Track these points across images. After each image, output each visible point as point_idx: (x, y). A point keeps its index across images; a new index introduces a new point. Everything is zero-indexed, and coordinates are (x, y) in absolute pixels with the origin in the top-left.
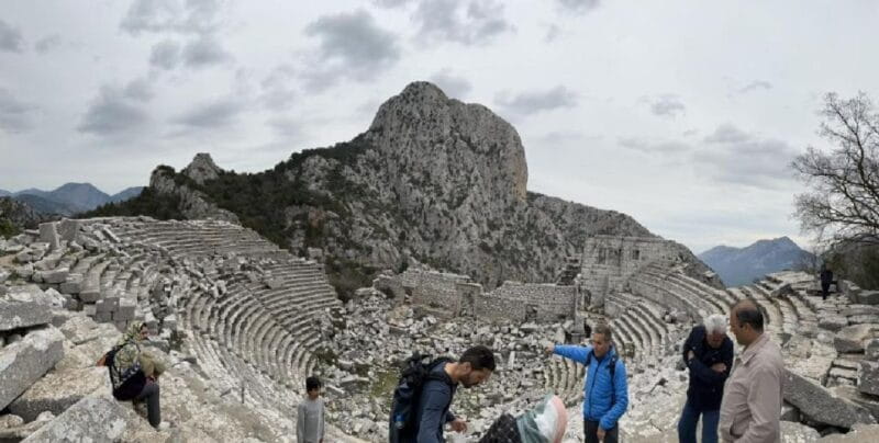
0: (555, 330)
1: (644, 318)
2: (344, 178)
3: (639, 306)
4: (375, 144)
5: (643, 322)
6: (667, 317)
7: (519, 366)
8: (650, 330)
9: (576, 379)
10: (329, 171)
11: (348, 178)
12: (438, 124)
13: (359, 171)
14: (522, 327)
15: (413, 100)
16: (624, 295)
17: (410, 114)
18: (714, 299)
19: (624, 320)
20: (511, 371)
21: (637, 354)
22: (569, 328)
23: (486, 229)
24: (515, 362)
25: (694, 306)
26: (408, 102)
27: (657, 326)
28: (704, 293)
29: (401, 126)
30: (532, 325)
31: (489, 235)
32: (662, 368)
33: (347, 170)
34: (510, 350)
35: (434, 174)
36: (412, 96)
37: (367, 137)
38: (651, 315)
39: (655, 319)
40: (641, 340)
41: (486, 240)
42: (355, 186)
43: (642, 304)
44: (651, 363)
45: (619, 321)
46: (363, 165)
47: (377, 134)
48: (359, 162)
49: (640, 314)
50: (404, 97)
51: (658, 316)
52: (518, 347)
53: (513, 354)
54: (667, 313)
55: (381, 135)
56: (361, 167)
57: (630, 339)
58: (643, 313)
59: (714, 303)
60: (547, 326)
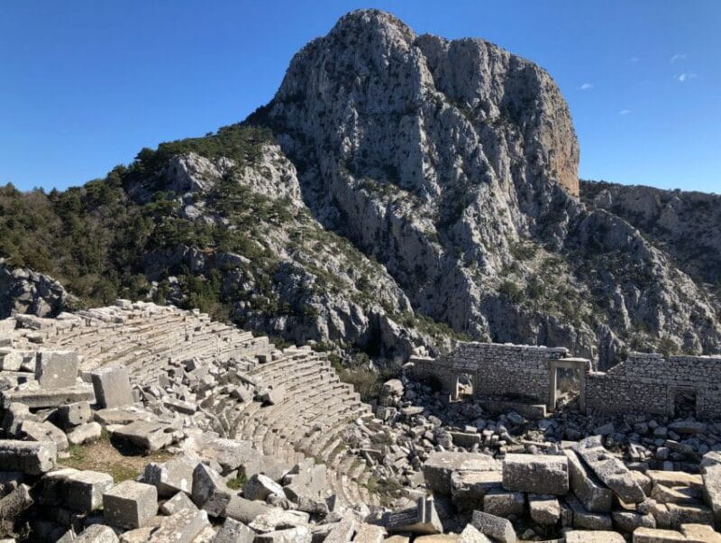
2: (248, 189)
4: (292, 124)
10: (214, 179)
11: (254, 190)
12: (402, 79)
13: (268, 175)
15: (353, 43)
17: (350, 67)
23: (510, 258)
26: (345, 47)
29: (337, 89)
30: (690, 424)
31: (513, 268)
33: (249, 176)
35: (403, 168)
36: (351, 37)
37: (273, 114)
41: (511, 278)
42: (269, 204)
46: (274, 162)
47: (293, 107)
48: (267, 158)
50: (337, 40)
55: (300, 107)
56: (273, 169)
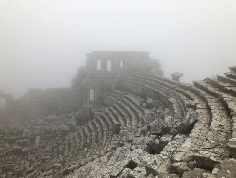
0: (70, 118)
1: (128, 105)
3: (125, 97)
5: (128, 108)
6: (144, 104)
7: (43, 145)
8: (132, 113)
9: (80, 150)
14: (47, 118)
16: (115, 91)
18: (181, 90)
19: (114, 107)
20: (37, 150)
21: (122, 131)
22: (79, 115)
24: (40, 143)
25: (165, 95)
27: (137, 110)
28: (173, 86)
32: (133, 147)
34: (36, 135)
38: (133, 103)
39: (136, 105)
40: (125, 121)
43: (127, 96)
44: (130, 138)
45: (111, 108)
49: (125, 103)
51: (138, 104)
52: (42, 132)
53: (38, 138)
54: (144, 102)
57: (118, 120)
58: (128, 102)
59: (181, 92)
60: (64, 116)
